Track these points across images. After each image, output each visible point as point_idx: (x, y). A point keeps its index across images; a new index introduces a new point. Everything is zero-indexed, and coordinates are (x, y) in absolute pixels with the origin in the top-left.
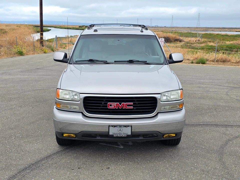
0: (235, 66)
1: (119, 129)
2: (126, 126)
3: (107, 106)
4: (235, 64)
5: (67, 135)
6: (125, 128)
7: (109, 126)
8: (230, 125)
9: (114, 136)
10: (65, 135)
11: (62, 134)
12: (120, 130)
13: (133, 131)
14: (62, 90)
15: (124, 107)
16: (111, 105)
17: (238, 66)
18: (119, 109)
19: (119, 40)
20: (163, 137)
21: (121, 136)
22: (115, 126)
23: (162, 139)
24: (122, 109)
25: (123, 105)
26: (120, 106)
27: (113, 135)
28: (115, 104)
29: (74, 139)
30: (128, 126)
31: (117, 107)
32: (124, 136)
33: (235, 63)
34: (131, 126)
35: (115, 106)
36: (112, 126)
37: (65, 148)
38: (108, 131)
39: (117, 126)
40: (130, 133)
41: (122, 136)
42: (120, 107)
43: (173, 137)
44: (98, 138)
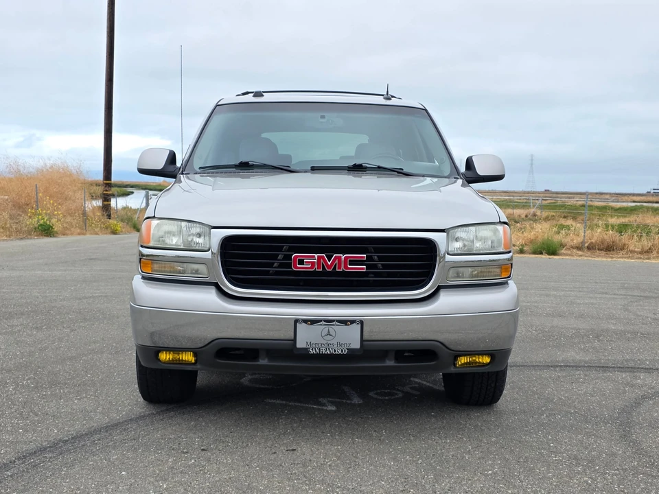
0: (640, 261)
1: (327, 332)
2: (344, 322)
3: (289, 266)
4: (639, 256)
5: (171, 357)
6: (344, 327)
7: (296, 321)
8: (642, 368)
9: (311, 352)
10: (164, 356)
11: (158, 350)
12: (329, 334)
13: (366, 337)
14: (158, 221)
15: (340, 268)
16: (301, 262)
17: (649, 259)
18: (324, 273)
19: (323, 117)
20: (455, 365)
21: (332, 352)
22: (313, 322)
23: (452, 370)
24: (334, 273)
25: (337, 261)
26: (329, 264)
27: (306, 350)
28: (314, 256)
29: (190, 368)
30: (353, 322)
31: (319, 267)
32: (340, 352)
33: (641, 253)
34: (362, 322)
35: (313, 264)
36: (305, 321)
37: (164, 408)
38: (293, 338)
39: (320, 321)
40: (356, 345)
41: (335, 351)
42: (329, 267)
43: (484, 365)
44: (263, 362)
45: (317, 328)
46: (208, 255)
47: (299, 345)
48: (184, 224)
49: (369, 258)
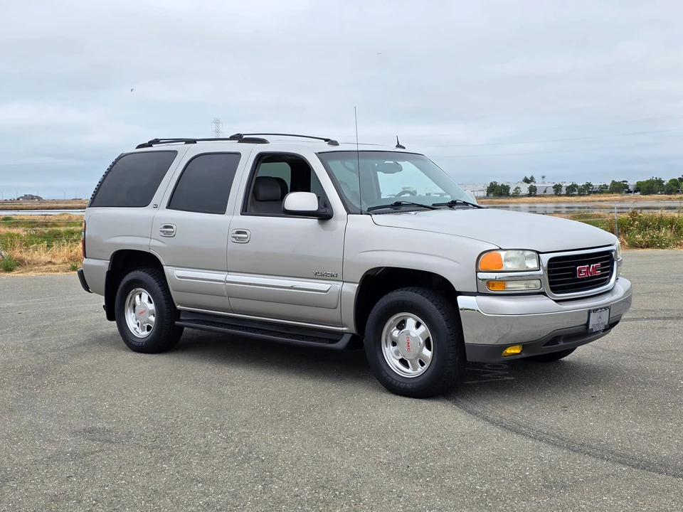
2: (605, 308)
7: (589, 312)
10: (504, 352)
12: (600, 317)
13: (610, 316)
14: (505, 252)
16: (580, 272)
22: (595, 311)
25: (593, 269)
26: (590, 271)
27: (592, 329)
28: (585, 267)
29: (518, 357)
30: (608, 307)
34: (610, 307)
35: (585, 272)
38: (586, 322)
39: (597, 310)
40: (607, 323)
41: (601, 328)
44: (561, 343)
45: (597, 314)
46: (541, 272)
47: (590, 327)
48: (521, 252)
49: (602, 265)
